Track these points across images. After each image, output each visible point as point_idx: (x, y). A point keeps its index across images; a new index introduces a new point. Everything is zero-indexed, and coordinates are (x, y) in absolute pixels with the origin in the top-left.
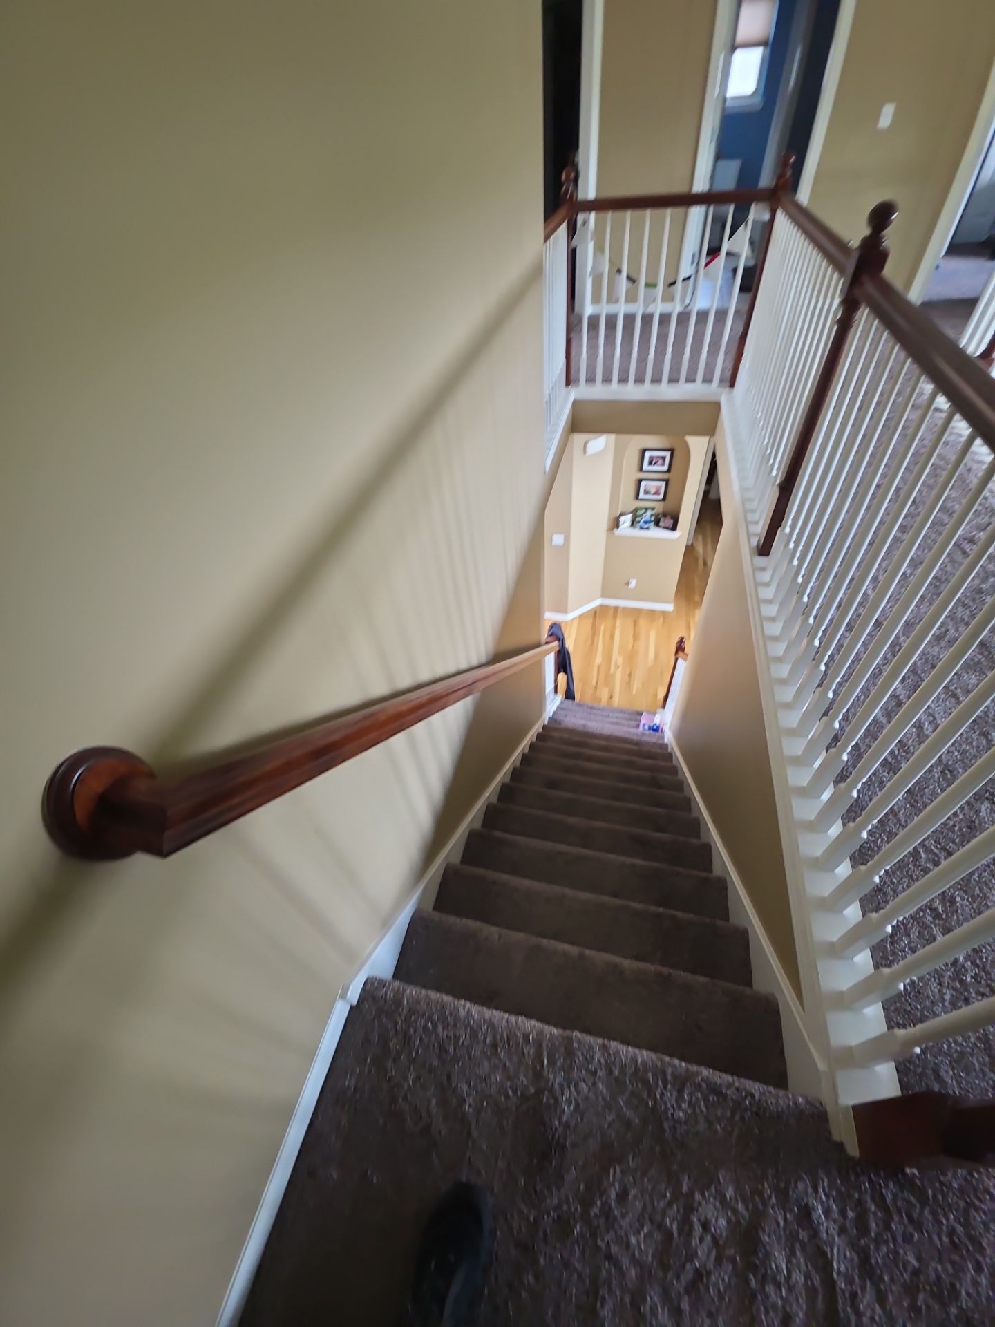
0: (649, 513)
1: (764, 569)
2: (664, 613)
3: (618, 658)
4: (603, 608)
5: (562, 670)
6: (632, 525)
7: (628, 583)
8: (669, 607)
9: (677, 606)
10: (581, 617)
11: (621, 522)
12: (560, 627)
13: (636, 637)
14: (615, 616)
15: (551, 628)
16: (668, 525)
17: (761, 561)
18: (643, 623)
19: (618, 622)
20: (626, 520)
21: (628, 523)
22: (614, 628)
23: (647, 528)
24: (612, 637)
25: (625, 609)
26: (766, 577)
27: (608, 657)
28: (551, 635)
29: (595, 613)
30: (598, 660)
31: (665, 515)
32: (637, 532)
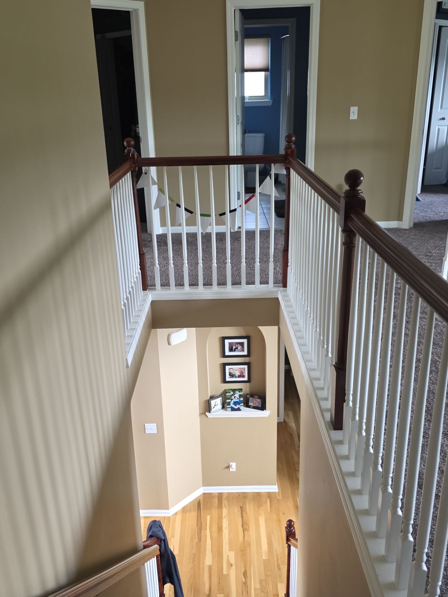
0: (237, 394)
1: (341, 442)
2: (270, 495)
3: (229, 555)
4: (207, 496)
5: (168, 580)
6: (223, 407)
7: (228, 467)
8: (274, 489)
9: (281, 487)
10: (184, 510)
11: (213, 405)
12: (161, 527)
13: (245, 527)
14: (220, 506)
15: (150, 528)
16: (257, 405)
17: (337, 435)
18: (250, 508)
19: (225, 511)
20: (217, 403)
21: (220, 406)
22: (220, 518)
23: (239, 409)
24: (220, 529)
25: (230, 495)
26: (344, 450)
27: (218, 554)
28: (151, 536)
29: (199, 503)
30: (208, 560)
31: (252, 395)
32: (229, 414)
